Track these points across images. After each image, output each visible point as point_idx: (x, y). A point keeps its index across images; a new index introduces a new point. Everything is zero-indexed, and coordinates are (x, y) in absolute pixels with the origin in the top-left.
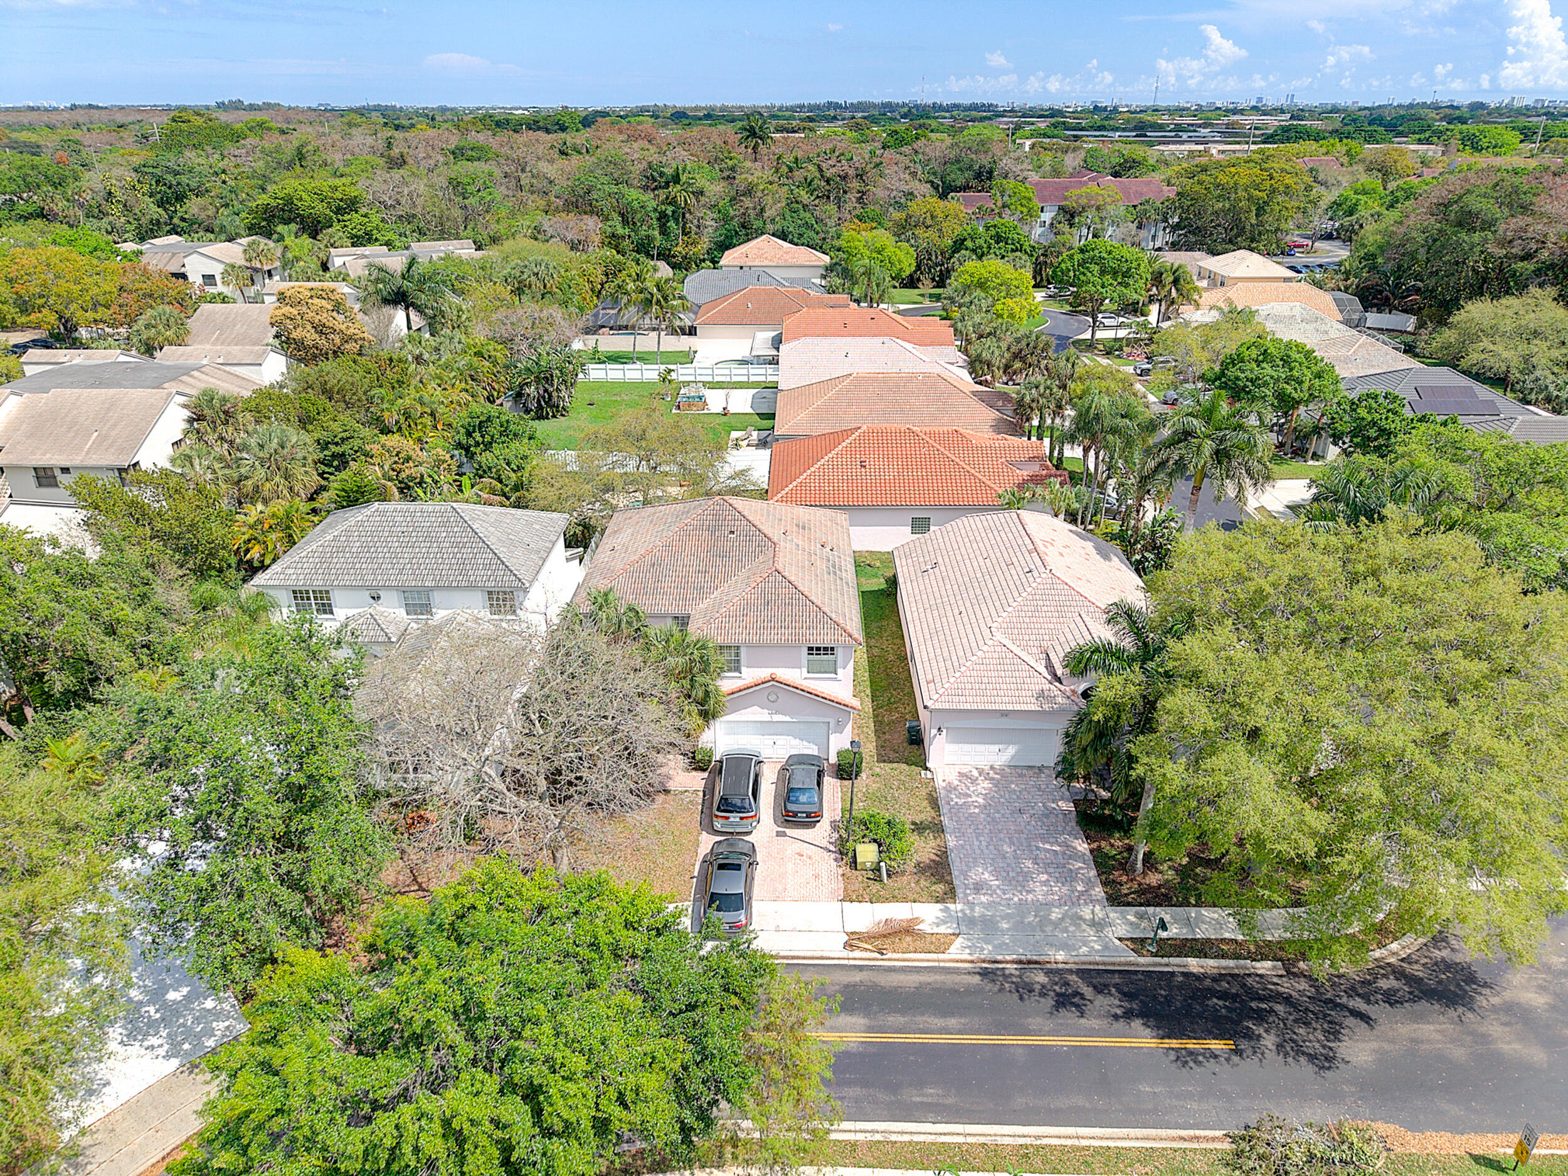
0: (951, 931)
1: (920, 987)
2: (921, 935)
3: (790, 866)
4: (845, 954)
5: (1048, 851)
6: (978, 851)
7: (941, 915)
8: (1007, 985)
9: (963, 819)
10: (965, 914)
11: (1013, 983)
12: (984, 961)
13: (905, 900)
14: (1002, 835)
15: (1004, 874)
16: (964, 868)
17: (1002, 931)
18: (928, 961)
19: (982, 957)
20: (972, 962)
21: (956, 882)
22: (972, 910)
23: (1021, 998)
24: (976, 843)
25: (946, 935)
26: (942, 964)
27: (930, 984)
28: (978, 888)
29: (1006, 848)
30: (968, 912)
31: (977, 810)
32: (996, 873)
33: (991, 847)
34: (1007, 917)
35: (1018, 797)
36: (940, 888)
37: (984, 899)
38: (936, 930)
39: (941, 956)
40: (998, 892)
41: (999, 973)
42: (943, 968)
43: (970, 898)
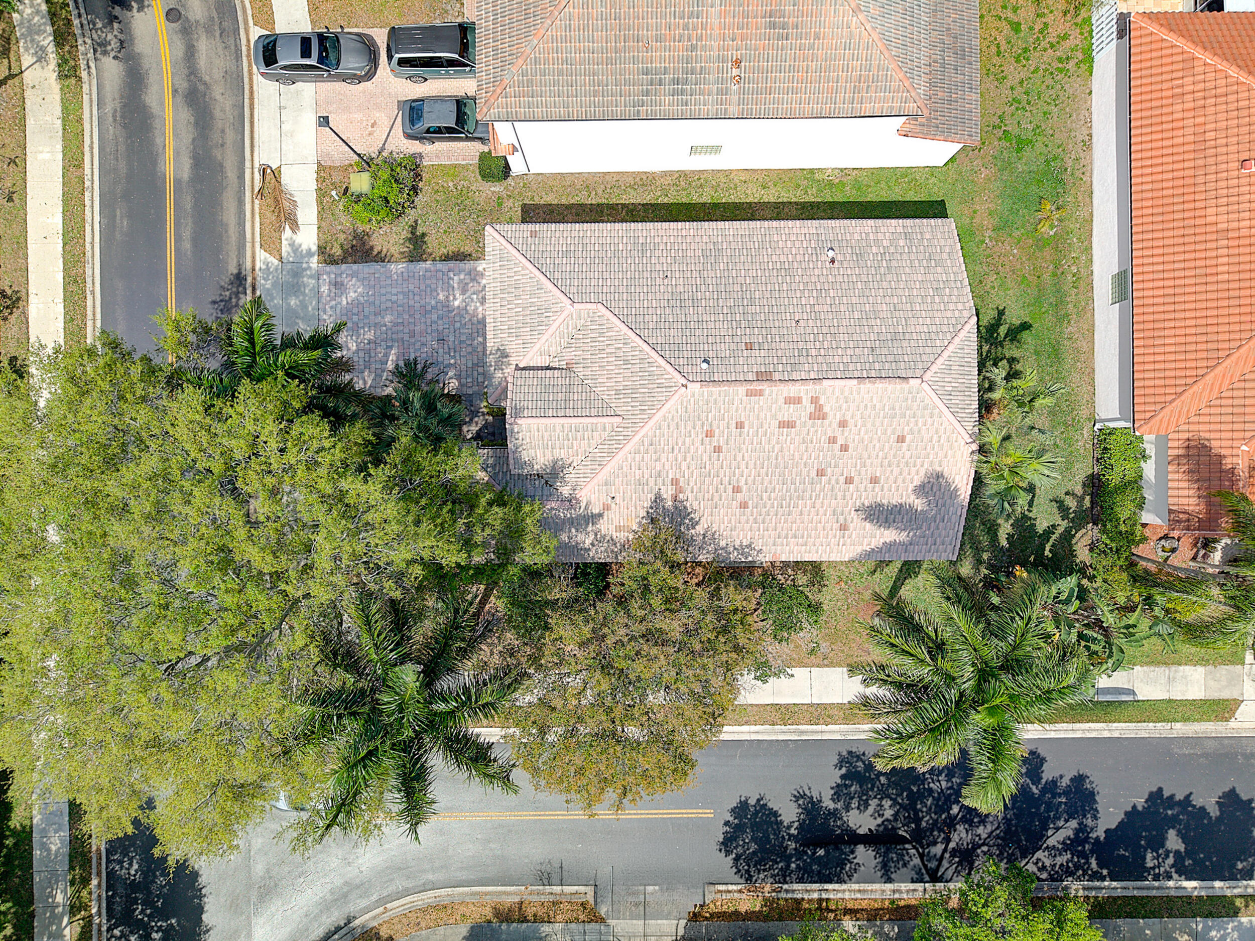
0: (284, 254)
1: (225, 226)
2: (280, 230)
3: (358, 116)
4: (257, 165)
5: (386, 355)
6: (383, 291)
7: (304, 247)
8: (228, 293)
9: (428, 282)
10: (306, 269)
11: (230, 298)
12: (254, 279)
13: (321, 218)
14: (406, 316)
15: (355, 311)
16: (361, 276)
17: (286, 299)
18: (253, 234)
19: (258, 279)
20: (254, 270)
21: (344, 266)
22: (311, 277)
23: (214, 302)
24: (394, 291)
25: (279, 251)
26: (248, 245)
27: (226, 232)
28: (338, 285)
29: (388, 319)
30: (308, 273)
31: (441, 297)
32: (356, 303)
33: (389, 304)
34: (304, 306)
35: (461, 342)
36: (337, 251)
37: (325, 289)
38: (284, 243)
39: (258, 245)
40: (333, 303)
41: (241, 289)
42: (244, 246)
43: (325, 277)
